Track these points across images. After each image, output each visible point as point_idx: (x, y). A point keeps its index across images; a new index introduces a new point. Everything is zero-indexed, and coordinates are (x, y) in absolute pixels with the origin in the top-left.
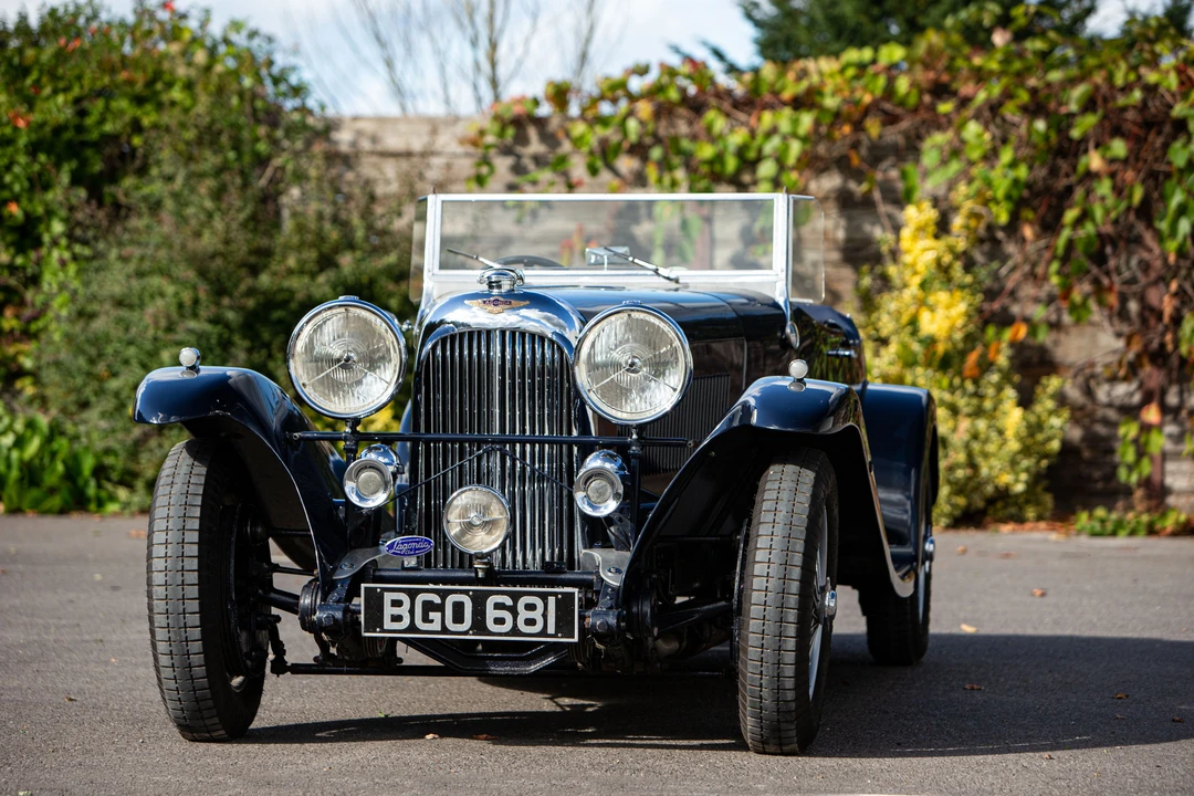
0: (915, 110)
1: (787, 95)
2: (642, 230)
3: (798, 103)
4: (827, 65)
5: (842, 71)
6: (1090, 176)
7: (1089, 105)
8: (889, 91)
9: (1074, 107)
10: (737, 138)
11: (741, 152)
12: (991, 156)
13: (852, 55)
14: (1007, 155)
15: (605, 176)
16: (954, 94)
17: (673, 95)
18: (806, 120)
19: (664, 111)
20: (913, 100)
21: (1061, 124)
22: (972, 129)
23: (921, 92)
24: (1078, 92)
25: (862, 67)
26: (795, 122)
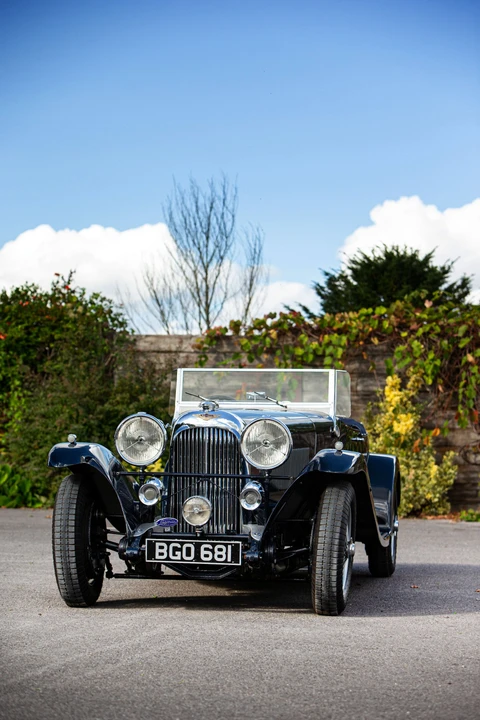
0: (391, 335)
1: (335, 328)
2: (271, 385)
3: (340, 332)
4: (353, 315)
5: (359, 318)
6: (468, 364)
7: (466, 334)
8: (380, 327)
9: (460, 334)
10: (315, 344)
11: (315, 352)
12: (424, 356)
13: (364, 311)
14: (431, 356)
15: (256, 361)
16: (407, 328)
17: (286, 327)
18: (344, 339)
19: (281, 334)
20: (389, 331)
21: (455, 341)
22: (416, 343)
23: (394, 327)
24: (463, 329)
25: (368, 316)
26: (340, 339)
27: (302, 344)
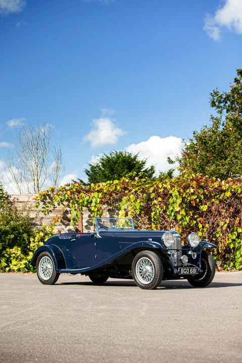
0: (121, 192)
1: (96, 190)
2: (69, 216)
3: (98, 191)
4: (104, 184)
5: (107, 185)
6: (155, 204)
7: (154, 192)
8: (116, 189)
9: (151, 192)
10: (87, 198)
11: (87, 201)
12: (135, 201)
13: (108, 182)
14: (139, 201)
15: (61, 205)
16: (128, 189)
17: (74, 190)
18: (100, 194)
19: (72, 193)
20: (120, 190)
21: (149, 195)
22: (132, 196)
23: (122, 189)
24: (152, 189)
25: (110, 184)
26: (98, 195)
27: (82, 198)
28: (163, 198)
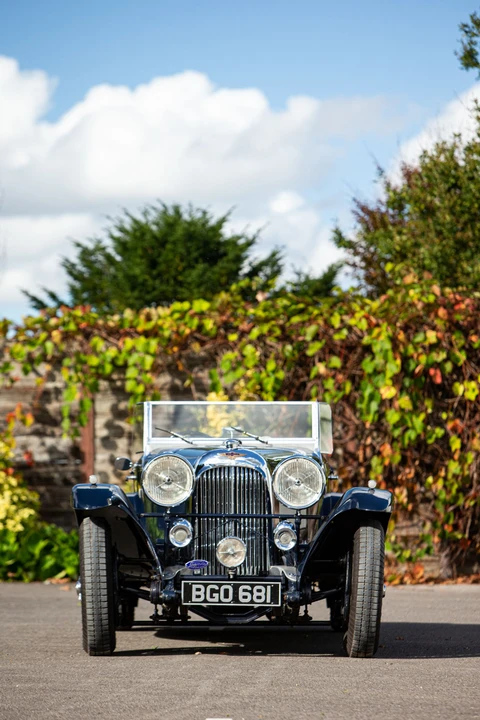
0: (215, 338)
1: (140, 329)
2: (52, 407)
3: (147, 334)
4: (163, 311)
5: (172, 314)
6: (319, 377)
7: (316, 337)
8: (200, 327)
9: (308, 338)
10: (112, 352)
11: (113, 362)
12: (261, 364)
13: (177, 306)
14: (271, 365)
15: (32, 375)
16: (236, 329)
17: (72, 327)
18: (154, 344)
19: (67, 337)
20: (214, 332)
21: (301, 348)
22: (249, 349)
23: (219, 328)
24: (311, 330)
25: (183, 314)
26: (148, 344)
27: (95, 351)
28: (345, 360)
